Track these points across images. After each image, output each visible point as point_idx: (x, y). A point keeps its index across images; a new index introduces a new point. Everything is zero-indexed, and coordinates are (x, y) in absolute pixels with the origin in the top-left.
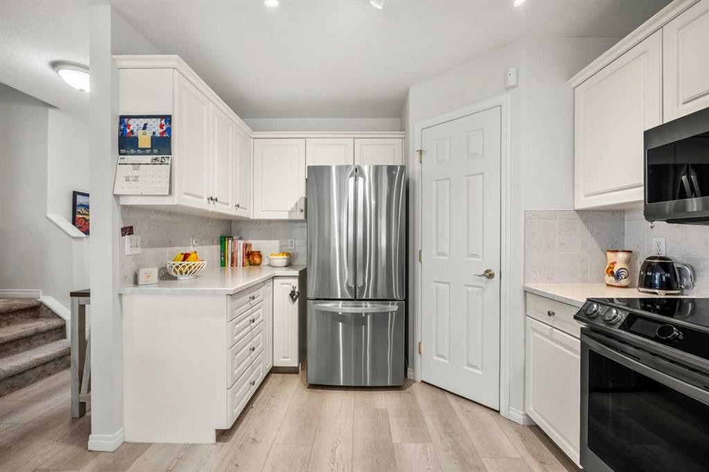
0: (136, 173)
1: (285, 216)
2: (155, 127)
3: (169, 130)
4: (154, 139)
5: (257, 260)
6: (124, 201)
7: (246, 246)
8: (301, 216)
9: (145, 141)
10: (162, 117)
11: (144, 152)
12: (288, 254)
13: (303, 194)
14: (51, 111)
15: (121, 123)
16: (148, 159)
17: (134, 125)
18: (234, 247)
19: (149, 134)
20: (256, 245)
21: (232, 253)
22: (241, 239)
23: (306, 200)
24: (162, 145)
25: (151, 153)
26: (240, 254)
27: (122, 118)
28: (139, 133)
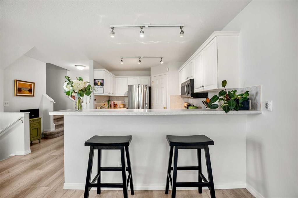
0: (97, 89)
1: (123, 95)
2: (101, 81)
3: (103, 82)
4: (100, 83)
5: (116, 106)
6: (95, 95)
7: (114, 103)
8: (127, 96)
9: (99, 84)
10: (102, 79)
11: (99, 86)
12: (124, 104)
13: (127, 90)
14: (68, 71)
15: (94, 80)
16: (99, 87)
17: (97, 81)
18: (111, 103)
19: (100, 82)
20: (116, 102)
21: (111, 105)
22: (112, 101)
23: (128, 92)
24: (102, 84)
25: (100, 86)
26: (112, 105)
27: (95, 79)
28: (98, 82)
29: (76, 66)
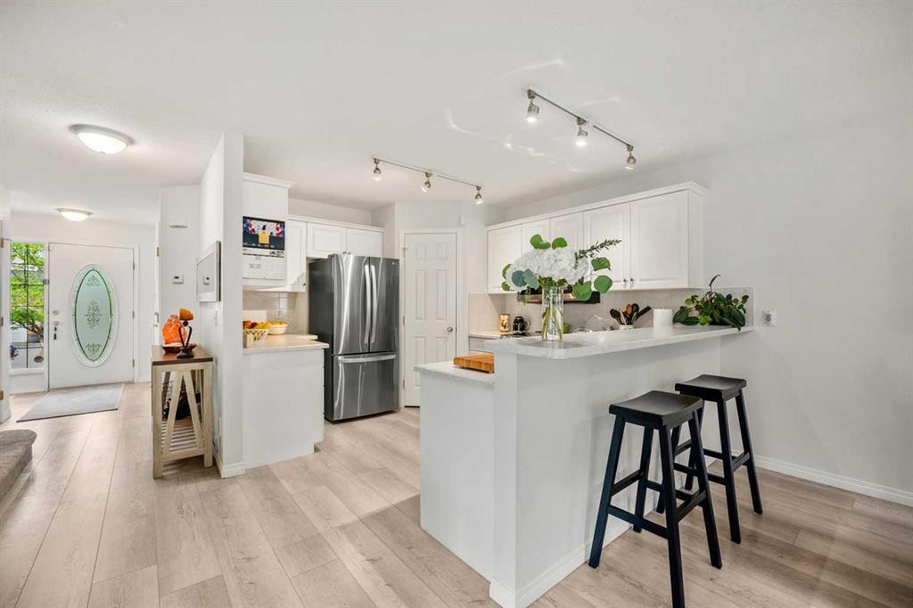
0: (258, 262)
2: (272, 229)
3: (283, 232)
10: (277, 222)
11: (263, 246)
15: (244, 222)
17: (255, 225)
19: (268, 234)
24: (278, 243)
25: (269, 248)
27: (245, 218)
28: (260, 232)
29: (76, 128)
